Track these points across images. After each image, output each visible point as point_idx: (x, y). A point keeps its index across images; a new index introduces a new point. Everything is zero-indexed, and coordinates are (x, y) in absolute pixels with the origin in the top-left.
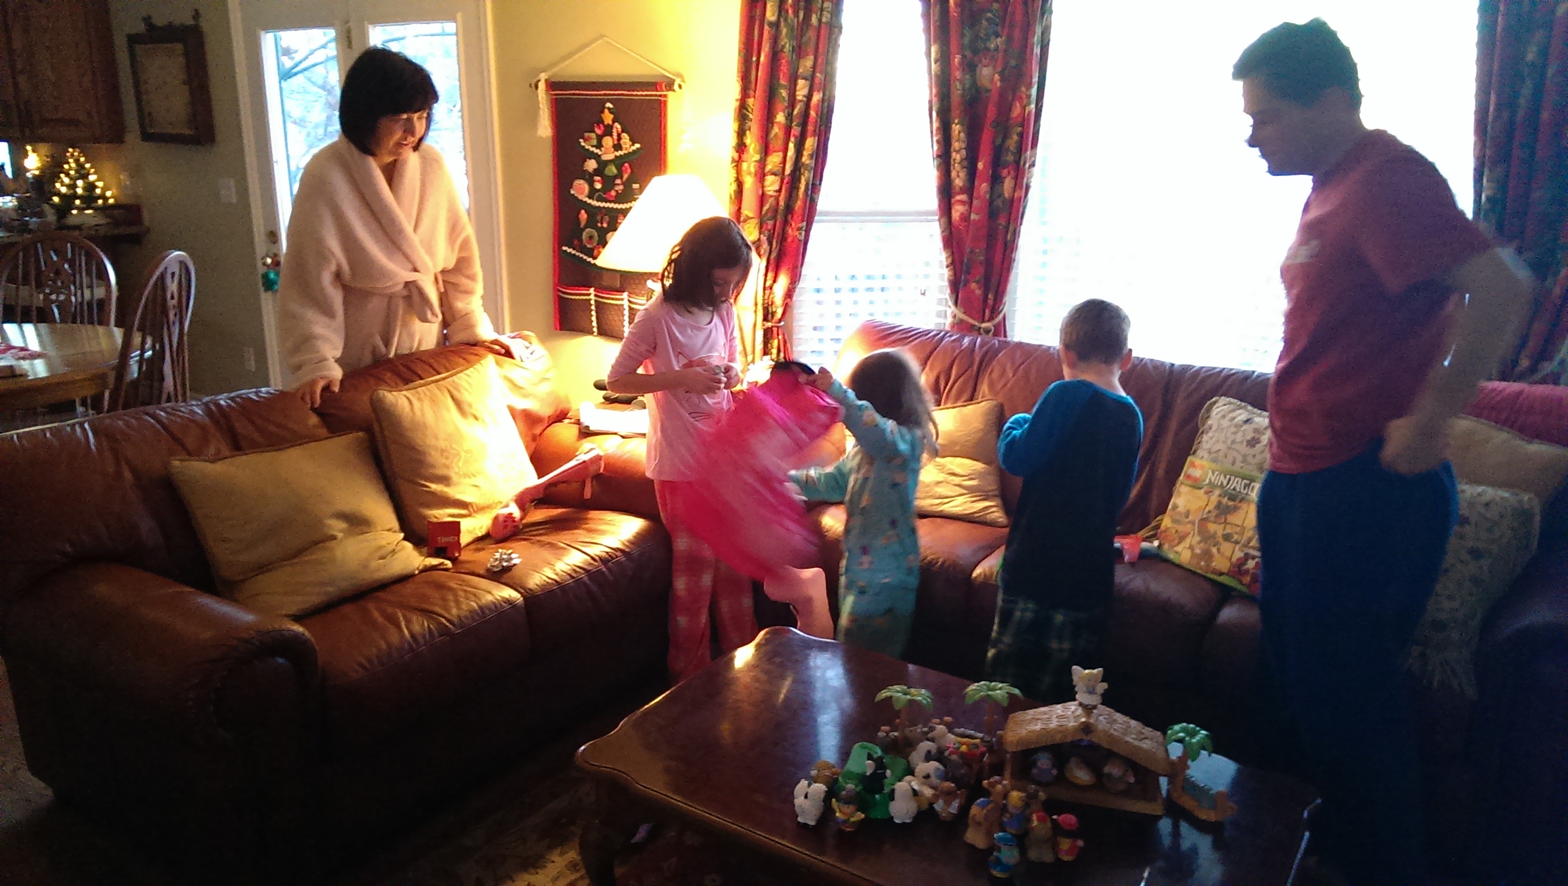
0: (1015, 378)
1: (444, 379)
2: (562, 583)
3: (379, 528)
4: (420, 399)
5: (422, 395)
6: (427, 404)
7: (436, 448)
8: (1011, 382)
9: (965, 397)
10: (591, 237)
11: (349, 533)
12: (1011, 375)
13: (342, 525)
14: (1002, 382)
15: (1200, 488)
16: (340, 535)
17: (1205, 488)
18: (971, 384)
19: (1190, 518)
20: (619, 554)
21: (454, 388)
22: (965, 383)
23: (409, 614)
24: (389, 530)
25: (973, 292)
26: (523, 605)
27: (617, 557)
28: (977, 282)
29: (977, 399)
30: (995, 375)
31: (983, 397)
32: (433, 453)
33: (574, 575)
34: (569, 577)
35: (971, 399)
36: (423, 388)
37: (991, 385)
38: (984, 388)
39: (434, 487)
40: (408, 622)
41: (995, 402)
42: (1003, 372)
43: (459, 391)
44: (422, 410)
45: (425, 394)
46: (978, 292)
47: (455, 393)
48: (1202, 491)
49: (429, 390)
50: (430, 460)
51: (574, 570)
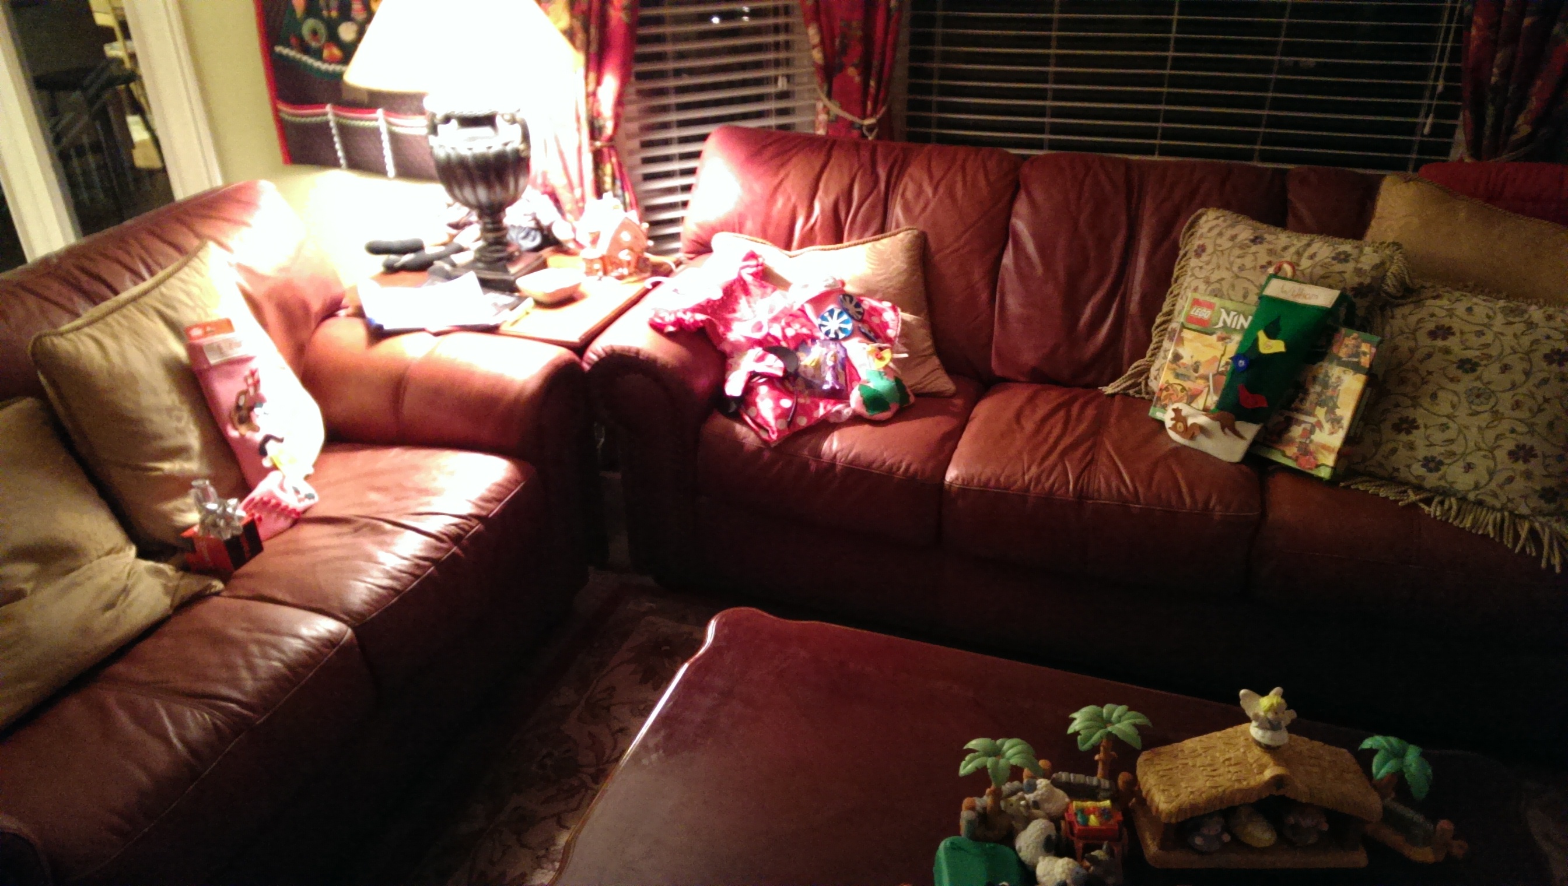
0: (937, 197)
1: (145, 293)
2: (403, 591)
3: (94, 553)
4: (115, 337)
5: (117, 328)
6: (127, 339)
7: (158, 410)
8: (932, 205)
9: (875, 225)
10: (315, 33)
11: (43, 577)
12: (931, 195)
13: (25, 569)
14: (921, 204)
15: (1211, 334)
16: (28, 587)
17: (1219, 333)
18: (880, 209)
19: (1202, 371)
20: (474, 522)
21: (168, 306)
22: (873, 207)
23: (177, 708)
24: (109, 553)
25: (851, 79)
26: (355, 642)
27: (472, 528)
28: (856, 66)
29: (890, 230)
30: (909, 195)
31: (898, 226)
32: (156, 418)
33: (418, 572)
34: (411, 578)
35: (882, 230)
36: (115, 315)
37: (907, 209)
38: (897, 211)
39: (167, 466)
40: (178, 722)
41: (916, 232)
42: (920, 192)
43: (174, 308)
44: (123, 355)
45: (119, 323)
46: (857, 79)
47: (169, 312)
48: (1214, 337)
49: (125, 317)
50: (150, 428)
51: (418, 566)
